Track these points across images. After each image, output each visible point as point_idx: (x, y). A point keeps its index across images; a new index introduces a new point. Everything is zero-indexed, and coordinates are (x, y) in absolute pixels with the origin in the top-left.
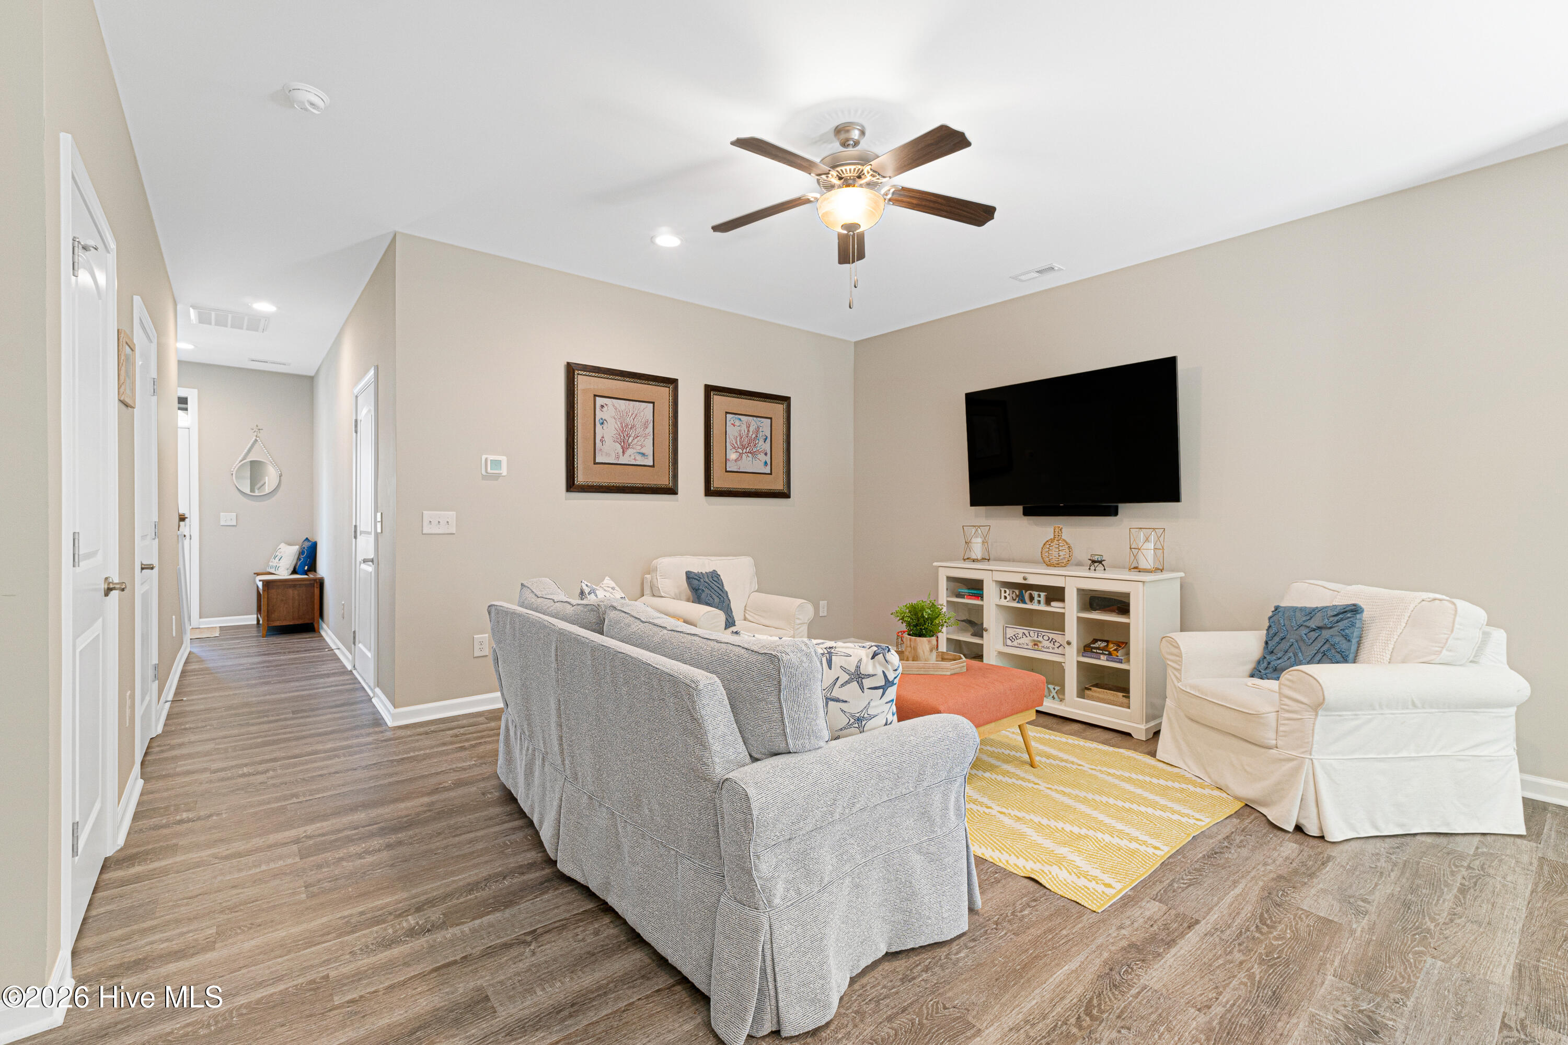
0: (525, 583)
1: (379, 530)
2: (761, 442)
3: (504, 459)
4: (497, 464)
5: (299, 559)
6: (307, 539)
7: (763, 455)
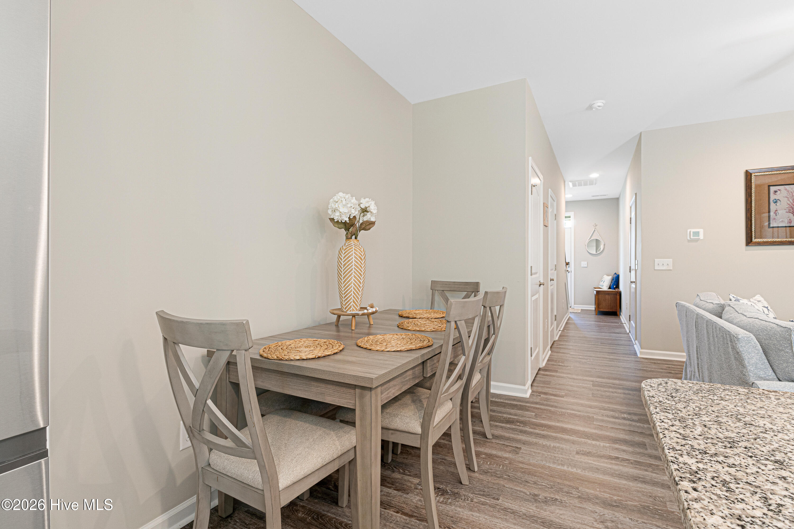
0: (699, 295)
1: (637, 269)
3: (701, 231)
4: (697, 234)
5: (612, 282)
6: (615, 273)
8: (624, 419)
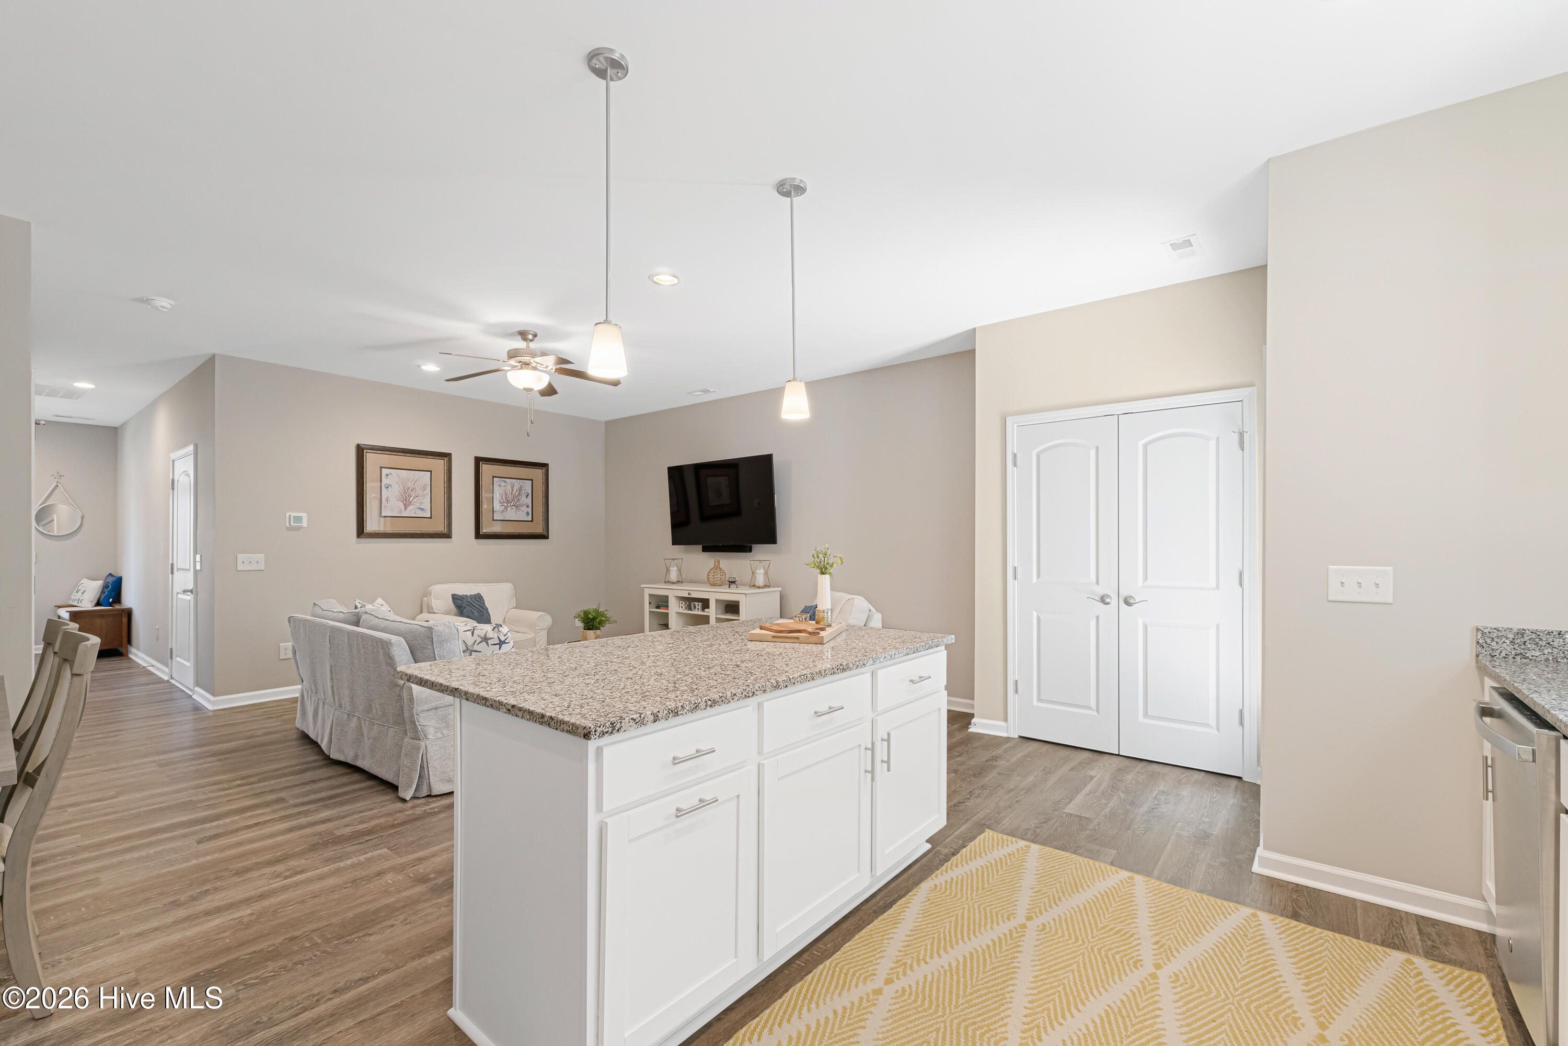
0: (316, 603)
1: (198, 568)
2: (524, 498)
3: (304, 516)
4: (299, 519)
5: (103, 592)
6: (110, 575)
7: (525, 507)
8: (239, 786)
